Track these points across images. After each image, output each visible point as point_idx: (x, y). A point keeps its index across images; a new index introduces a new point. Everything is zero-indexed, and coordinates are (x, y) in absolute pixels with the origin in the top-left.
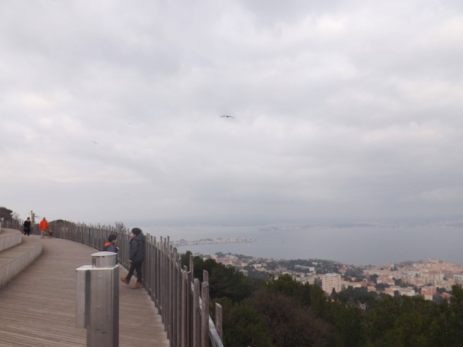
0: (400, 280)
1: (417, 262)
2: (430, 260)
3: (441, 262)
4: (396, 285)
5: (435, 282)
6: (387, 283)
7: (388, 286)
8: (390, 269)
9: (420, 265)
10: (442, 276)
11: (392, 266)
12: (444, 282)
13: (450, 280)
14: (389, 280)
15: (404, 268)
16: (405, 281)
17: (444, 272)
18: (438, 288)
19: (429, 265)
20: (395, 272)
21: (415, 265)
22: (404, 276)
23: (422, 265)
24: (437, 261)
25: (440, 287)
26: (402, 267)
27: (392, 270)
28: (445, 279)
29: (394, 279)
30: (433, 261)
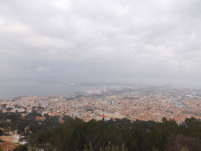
0: (17, 105)
1: (23, 97)
2: (28, 96)
3: (32, 96)
4: (15, 108)
5: (31, 104)
6: (11, 107)
7: (12, 109)
8: (11, 101)
9: (25, 98)
10: (34, 101)
11: (12, 99)
12: (34, 104)
13: (36, 103)
14: (12, 106)
15: (17, 100)
16: (19, 105)
17: (34, 100)
18: (33, 107)
19: (28, 98)
20: (14, 102)
21: (22, 98)
22: (19, 103)
23: (26, 98)
24: (31, 96)
25: (34, 106)
26: (17, 99)
27: (12, 101)
28: (34, 103)
29: (14, 105)
30: (30, 96)
